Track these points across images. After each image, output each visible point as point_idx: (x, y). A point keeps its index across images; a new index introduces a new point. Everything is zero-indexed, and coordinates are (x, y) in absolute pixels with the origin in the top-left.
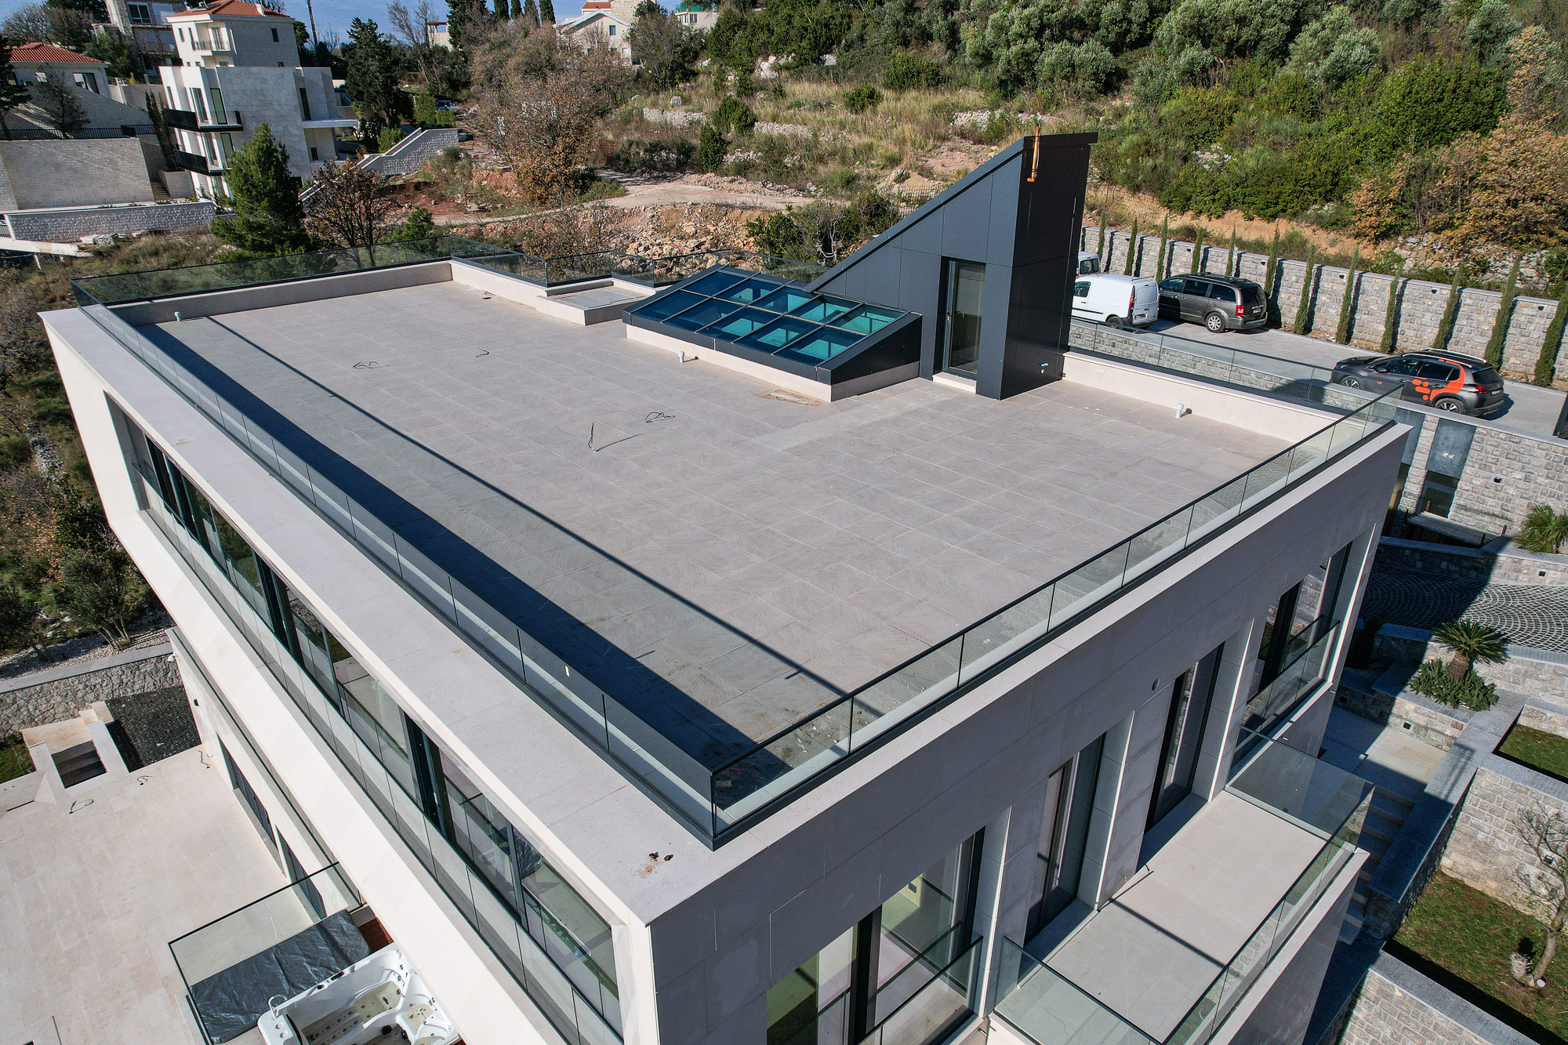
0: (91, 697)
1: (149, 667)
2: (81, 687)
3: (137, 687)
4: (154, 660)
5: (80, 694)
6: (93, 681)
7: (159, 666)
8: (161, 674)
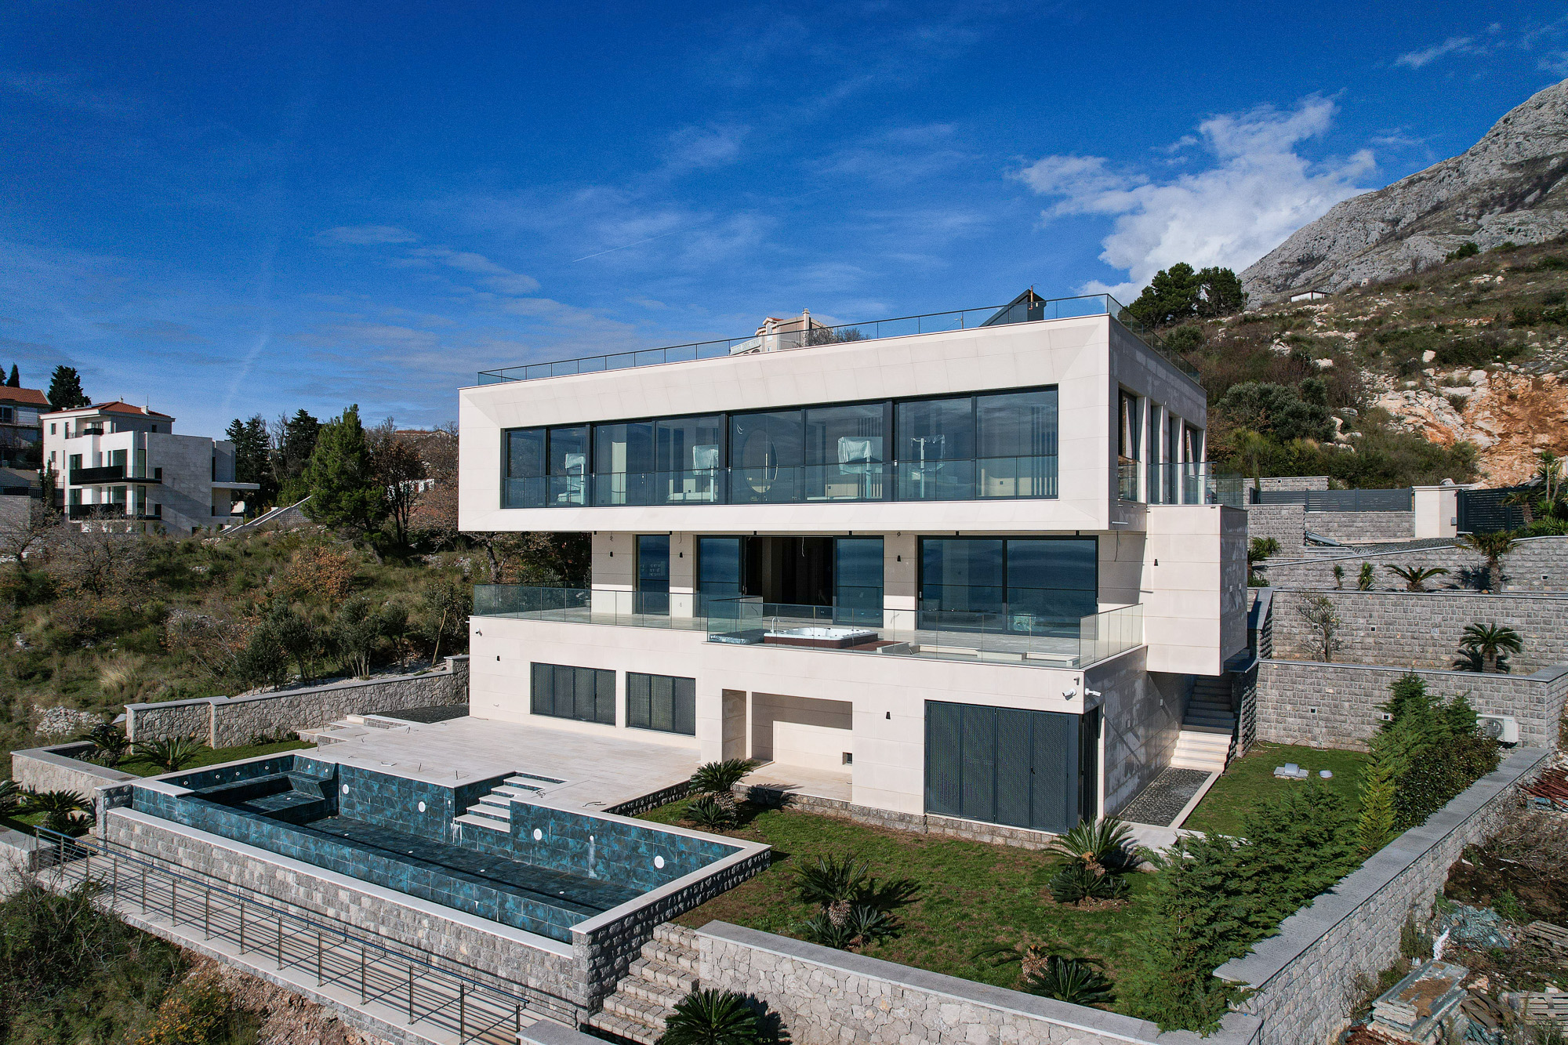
0: (348, 709)
1: (391, 690)
2: (344, 699)
3: (380, 705)
4: (396, 684)
5: (342, 706)
6: (353, 696)
7: (398, 690)
8: (398, 697)
